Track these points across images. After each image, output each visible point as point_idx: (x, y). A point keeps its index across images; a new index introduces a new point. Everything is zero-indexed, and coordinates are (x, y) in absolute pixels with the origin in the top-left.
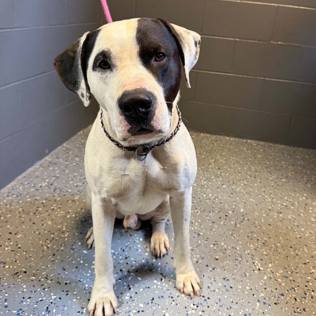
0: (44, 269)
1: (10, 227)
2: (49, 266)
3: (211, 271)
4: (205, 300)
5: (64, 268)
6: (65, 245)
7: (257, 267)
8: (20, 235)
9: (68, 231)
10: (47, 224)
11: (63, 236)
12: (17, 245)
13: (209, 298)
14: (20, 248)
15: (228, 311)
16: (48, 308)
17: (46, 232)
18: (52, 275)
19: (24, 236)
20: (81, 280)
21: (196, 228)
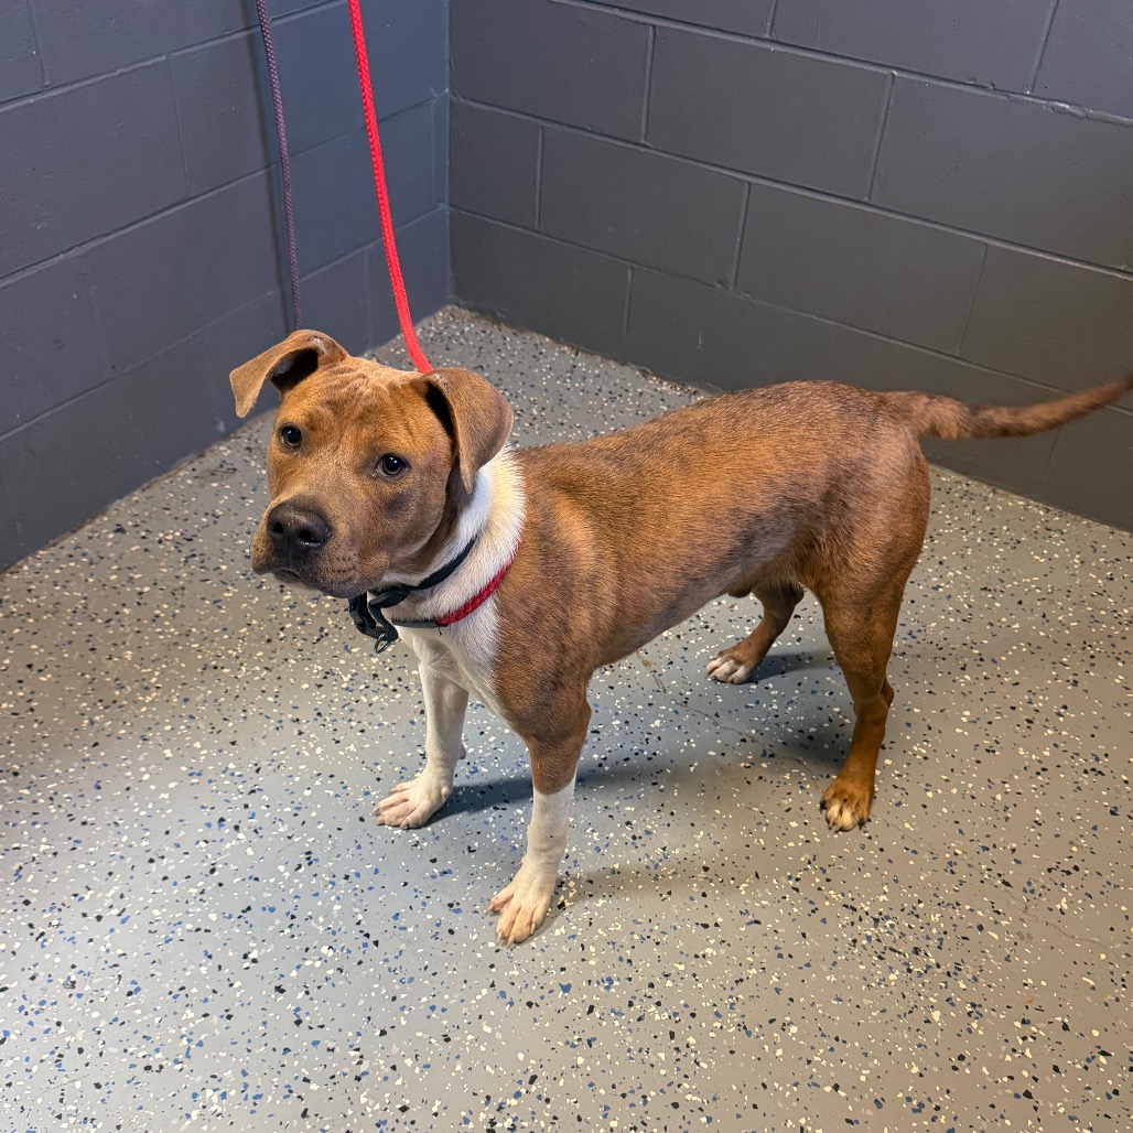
0: (57, 775)
1: (36, 650)
2: (71, 770)
3: (434, 877)
4: (365, 945)
5: (100, 784)
6: (132, 725)
7: (562, 898)
8: (49, 676)
9: (158, 688)
10: (120, 658)
11: (141, 698)
12: (29, 701)
13: (376, 943)
14: (32, 710)
15: (397, 987)
16: (21, 868)
17: (108, 679)
18: (66, 795)
19: (55, 679)
20: (121, 822)
21: (481, 751)
